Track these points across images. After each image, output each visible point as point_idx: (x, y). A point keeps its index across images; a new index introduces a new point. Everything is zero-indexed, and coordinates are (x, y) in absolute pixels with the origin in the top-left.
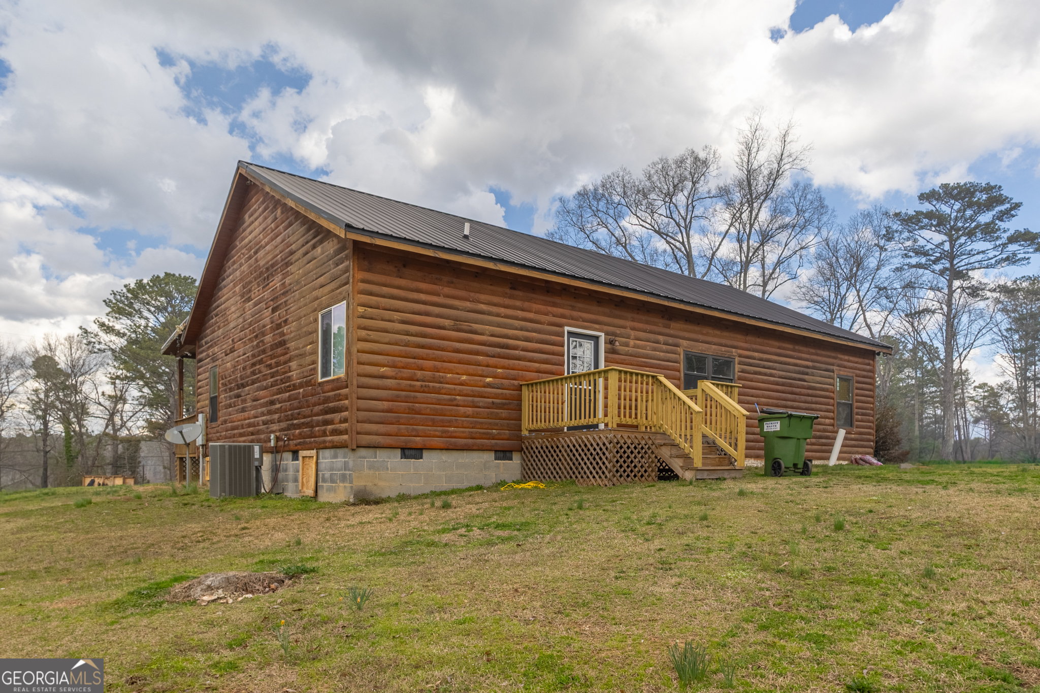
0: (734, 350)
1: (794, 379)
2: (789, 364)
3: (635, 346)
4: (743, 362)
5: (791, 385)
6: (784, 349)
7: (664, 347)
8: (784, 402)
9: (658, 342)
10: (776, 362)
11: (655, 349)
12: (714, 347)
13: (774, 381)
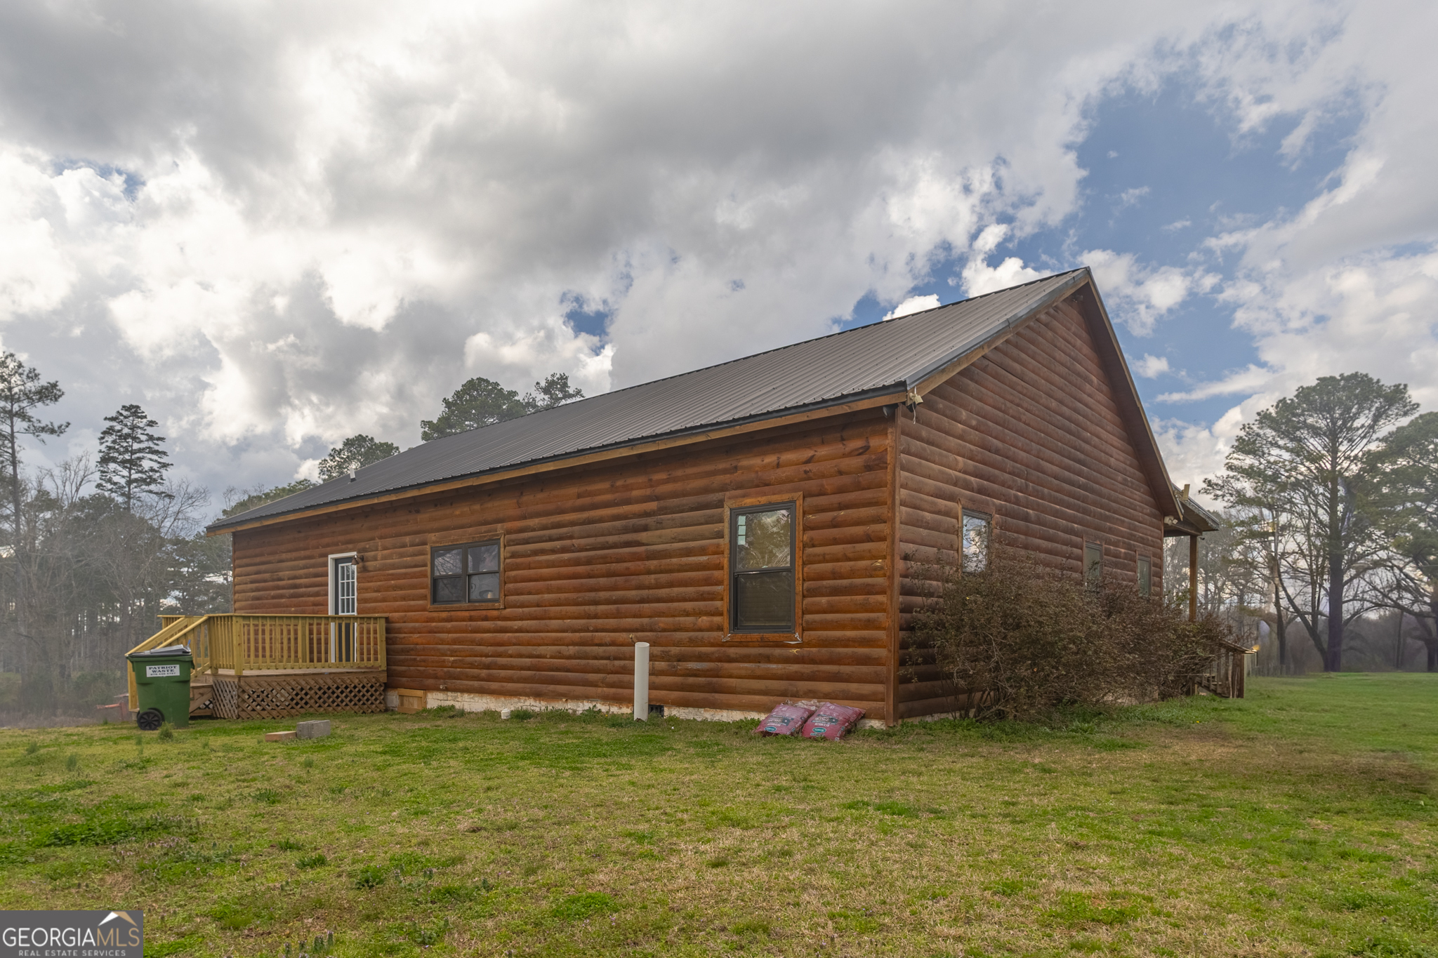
0: (499, 525)
1: (615, 546)
2: (601, 520)
3: (384, 558)
4: (513, 541)
5: (604, 560)
6: (590, 494)
7: (411, 549)
8: (593, 594)
9: (404, 546)
10: (573, 524)
11: (402, 555)
12: (470, 530)
13: (569, 560)
